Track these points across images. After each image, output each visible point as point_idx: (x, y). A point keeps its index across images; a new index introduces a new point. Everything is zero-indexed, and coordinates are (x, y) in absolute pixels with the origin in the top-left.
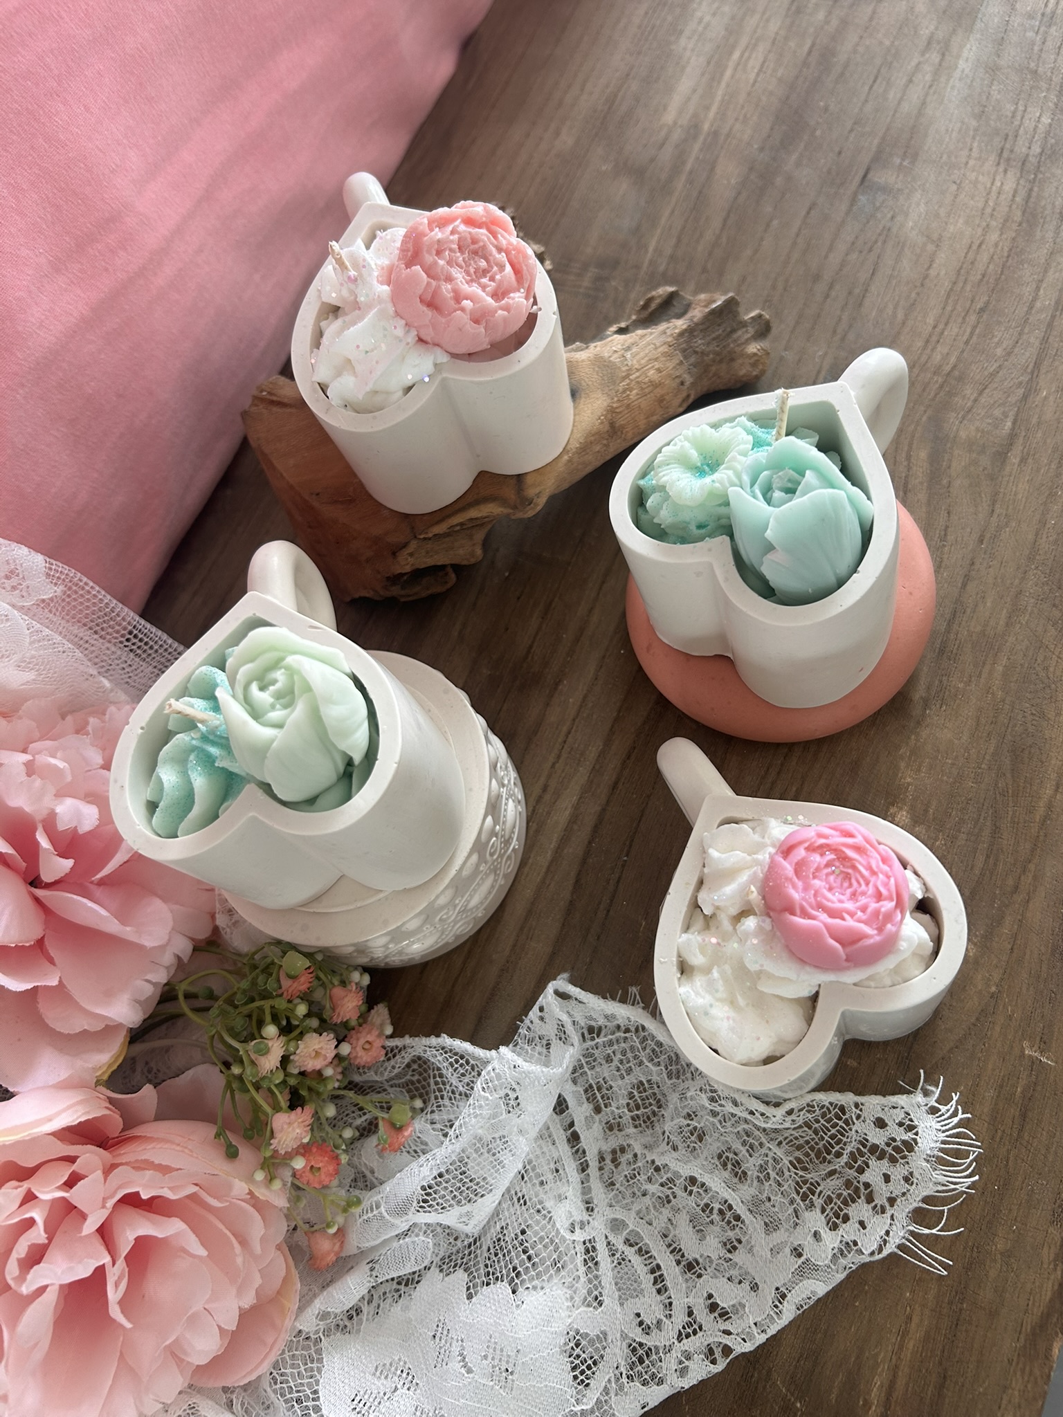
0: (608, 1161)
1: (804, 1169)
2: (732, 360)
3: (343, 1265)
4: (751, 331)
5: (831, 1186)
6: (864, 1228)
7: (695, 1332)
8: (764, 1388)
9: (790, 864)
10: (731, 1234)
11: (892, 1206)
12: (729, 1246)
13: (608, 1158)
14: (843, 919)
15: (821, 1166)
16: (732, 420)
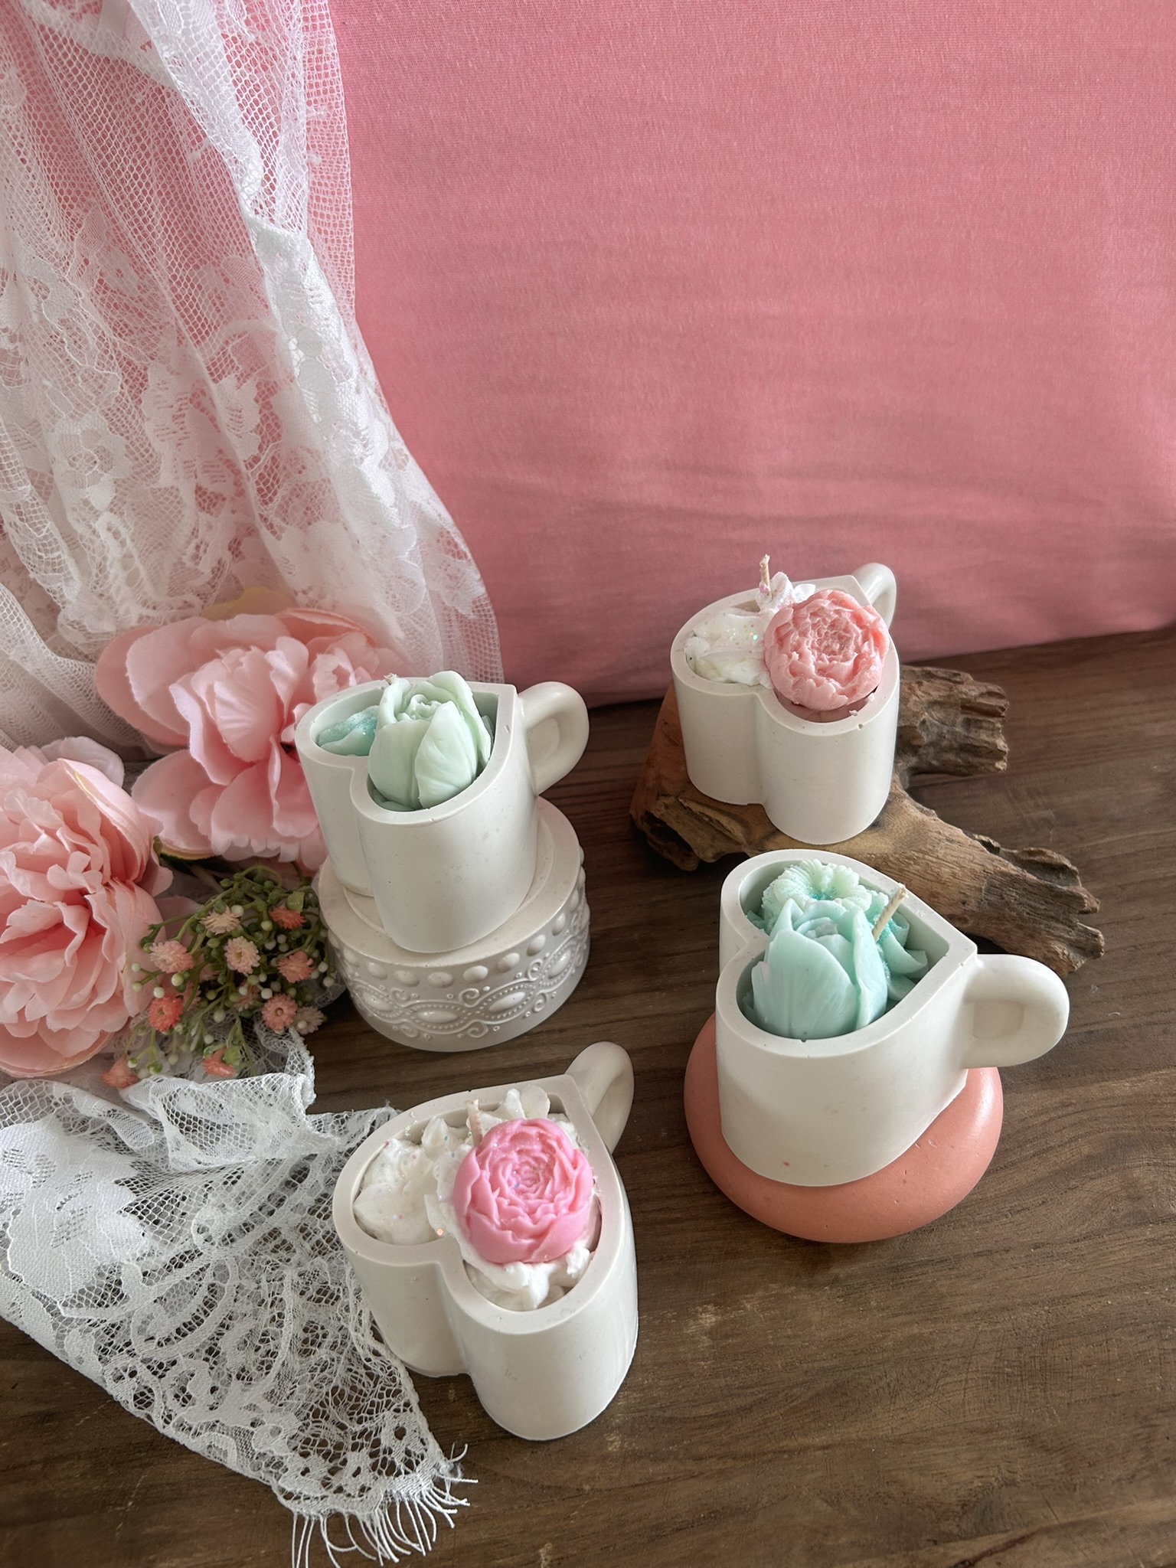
0: (274, 1243)
1: (337, 1403)
2: (1032, 937)
3: (111, 1093)
4: (1073, 935)
5: (332, 1433)
6: (303, 1474)
7: (155, 1373)
8: (135, 1467)
9: (518, 1128)
10: (253, 1369)
11: (335, 1492)
12: (243, 1374)
13: (278, 1241)
14: (493, 1190)
15: (345, 1415)
16: (879, 891)
